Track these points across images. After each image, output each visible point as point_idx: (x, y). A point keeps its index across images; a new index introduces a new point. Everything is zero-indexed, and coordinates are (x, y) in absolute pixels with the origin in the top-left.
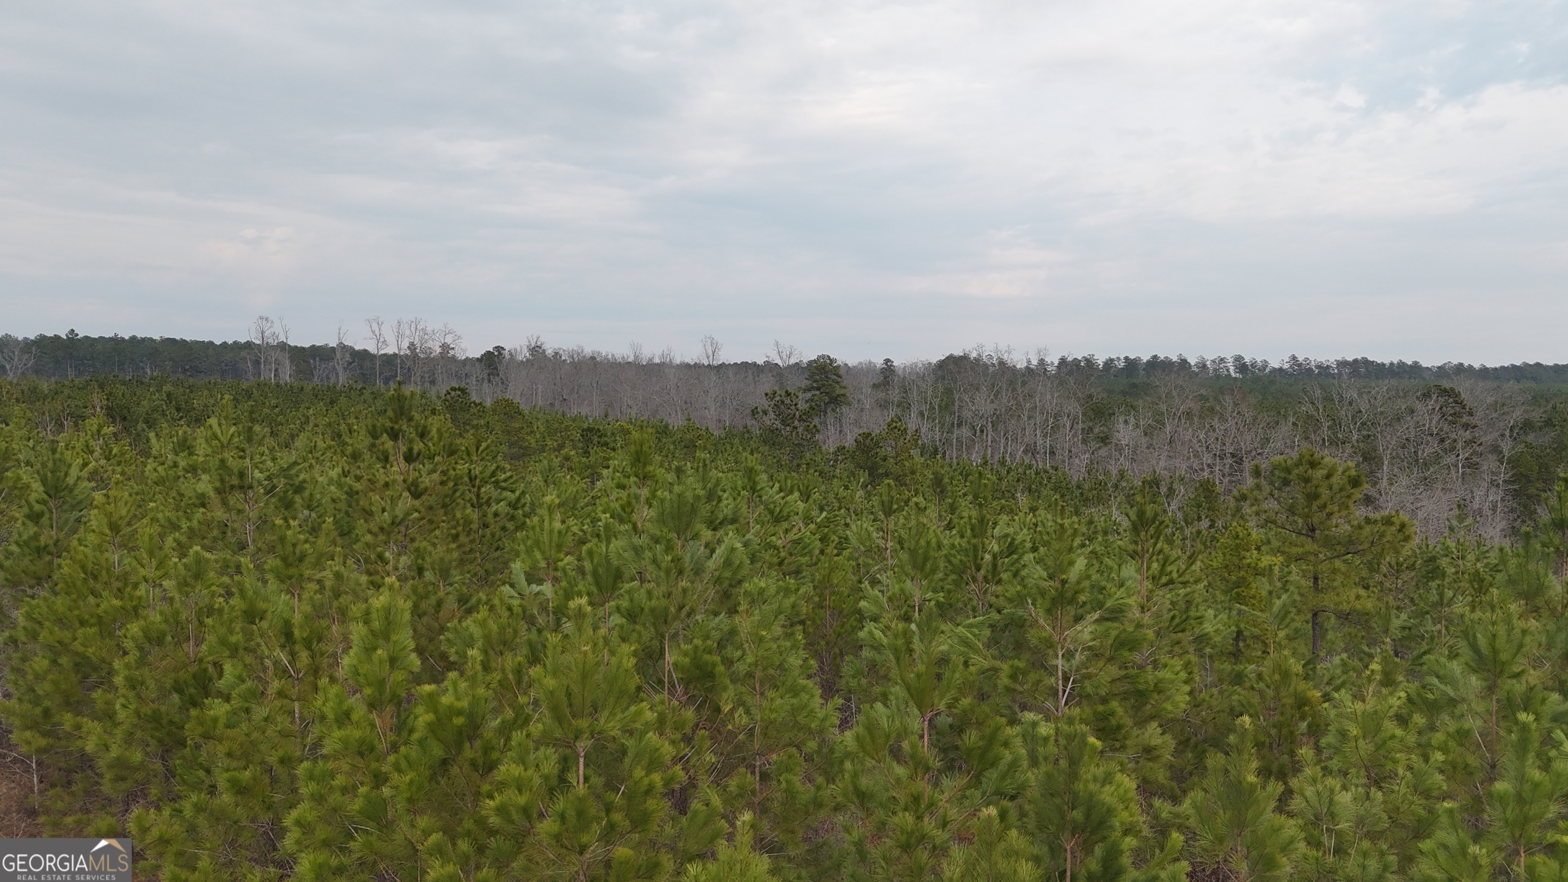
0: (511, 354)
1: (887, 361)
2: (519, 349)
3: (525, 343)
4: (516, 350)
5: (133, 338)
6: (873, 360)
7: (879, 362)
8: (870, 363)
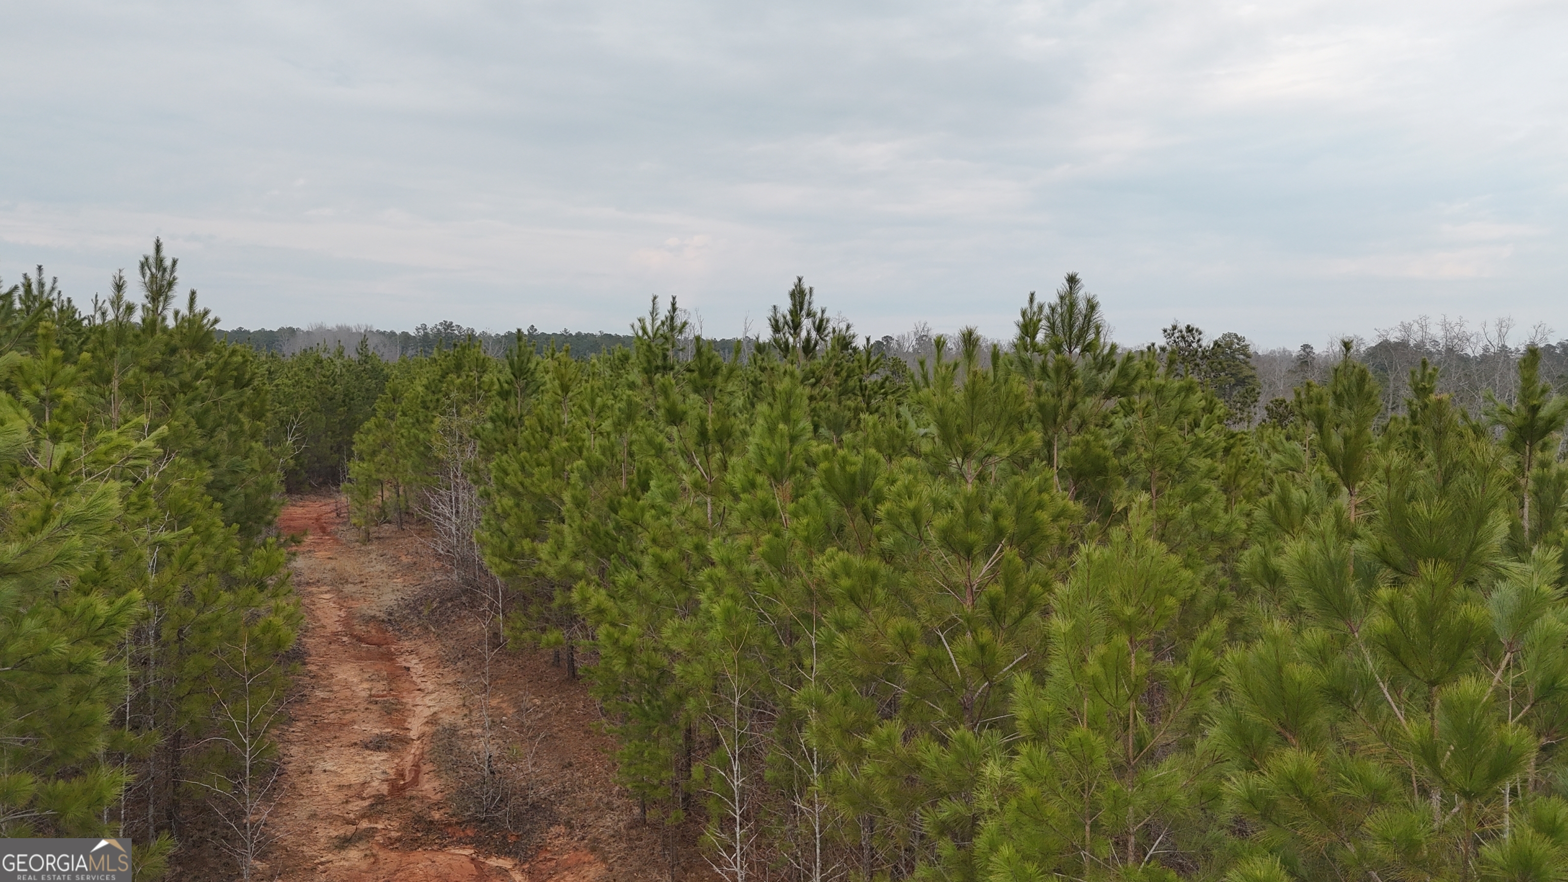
0: (899, 345)
1: (1305, 347)
2: (906, 336)
3: (912, 329)
4: (903, 337)
5: (579, 334)
6: (1289, 348)
7: (1295, 349)
8: (1284, 351)
